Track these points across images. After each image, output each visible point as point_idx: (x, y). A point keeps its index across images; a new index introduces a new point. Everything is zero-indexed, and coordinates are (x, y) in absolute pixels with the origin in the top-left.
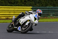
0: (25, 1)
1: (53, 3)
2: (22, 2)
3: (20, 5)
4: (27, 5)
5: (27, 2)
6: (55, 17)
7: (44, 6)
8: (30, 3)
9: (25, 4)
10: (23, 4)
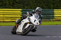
0: (13, 4)
1: (42, 5)
2: (10, 4)
3: (8, 7)
4: (15, 7)
5: (15, 4)
6: (44, 20)
7: (33, 8)
8: (18, 5)
9: (14, 6)
10: (12, 7)
